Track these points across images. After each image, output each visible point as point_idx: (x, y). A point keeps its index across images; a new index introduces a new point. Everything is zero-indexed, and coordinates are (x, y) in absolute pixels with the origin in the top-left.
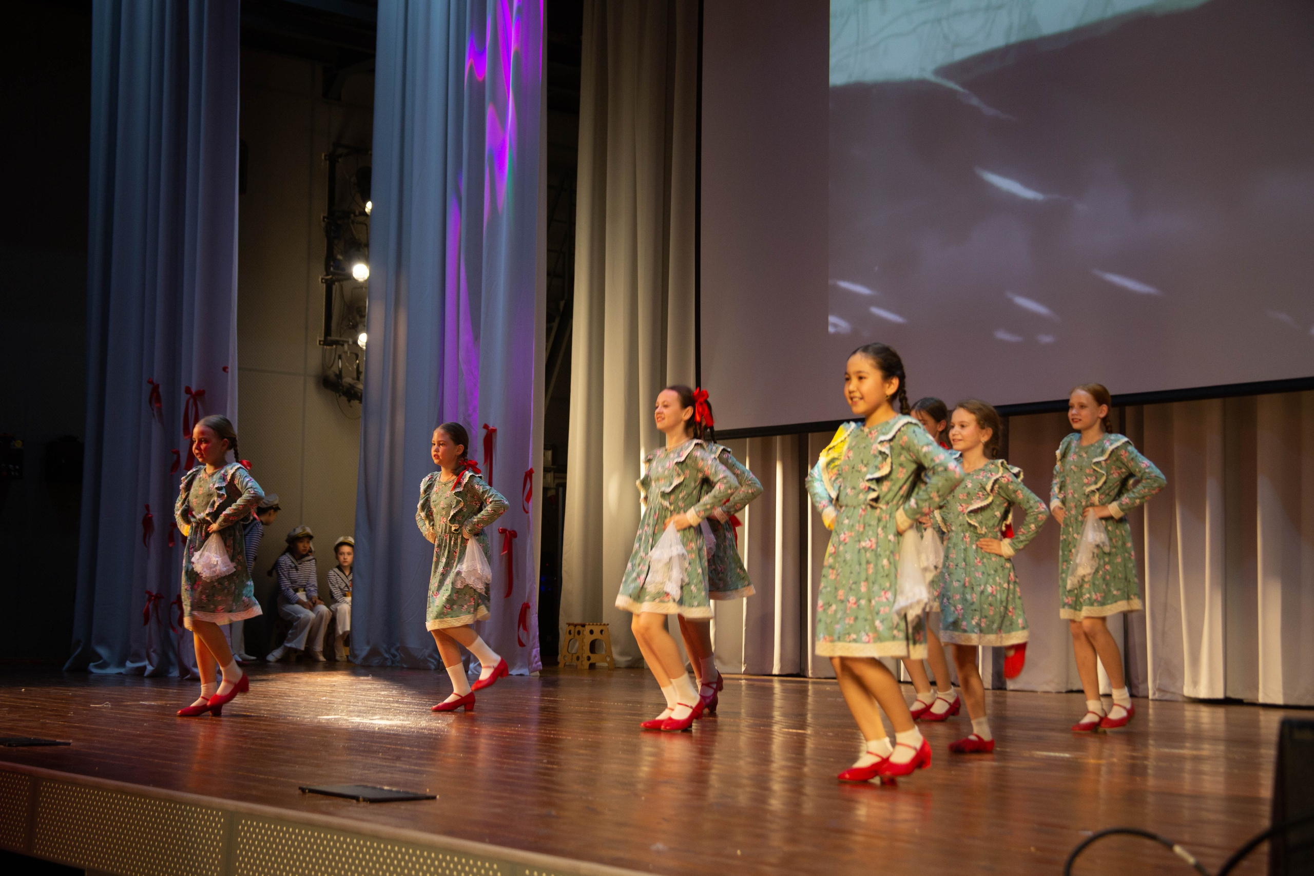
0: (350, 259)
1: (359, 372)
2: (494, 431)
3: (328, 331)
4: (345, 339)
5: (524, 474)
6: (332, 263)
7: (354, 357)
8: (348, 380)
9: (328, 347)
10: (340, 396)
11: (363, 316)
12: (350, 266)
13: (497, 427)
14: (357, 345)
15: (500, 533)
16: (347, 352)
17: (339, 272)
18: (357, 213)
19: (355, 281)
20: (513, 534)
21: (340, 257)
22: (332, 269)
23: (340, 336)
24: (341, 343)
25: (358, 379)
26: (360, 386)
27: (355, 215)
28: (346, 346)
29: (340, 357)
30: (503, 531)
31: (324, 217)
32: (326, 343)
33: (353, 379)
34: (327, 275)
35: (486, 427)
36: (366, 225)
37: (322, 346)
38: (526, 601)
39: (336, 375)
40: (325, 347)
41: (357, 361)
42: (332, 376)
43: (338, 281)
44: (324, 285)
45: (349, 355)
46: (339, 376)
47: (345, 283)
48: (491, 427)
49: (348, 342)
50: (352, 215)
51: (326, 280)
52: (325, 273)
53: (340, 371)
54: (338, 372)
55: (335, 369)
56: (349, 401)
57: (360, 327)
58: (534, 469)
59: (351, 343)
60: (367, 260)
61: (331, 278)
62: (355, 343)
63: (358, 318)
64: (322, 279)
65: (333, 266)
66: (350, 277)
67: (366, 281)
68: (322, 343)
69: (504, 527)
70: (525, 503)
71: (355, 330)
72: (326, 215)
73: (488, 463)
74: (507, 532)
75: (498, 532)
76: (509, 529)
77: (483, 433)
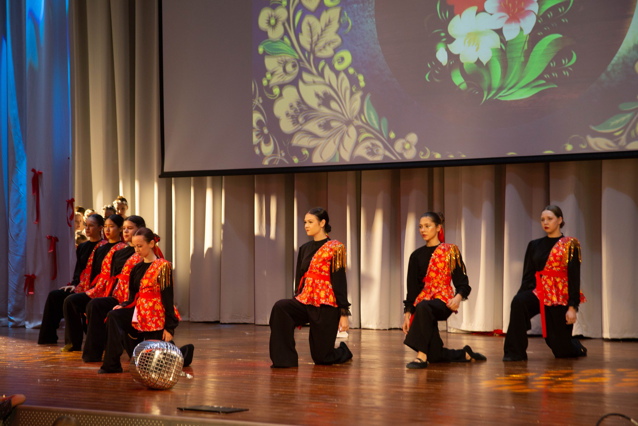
2: (41, 173)
5: (67, 202)
13: (41, 170)
20: (56, 239)
30: (50, 238)
35: (33, 170)
48: (37, 171)
69: (50, 235)
70: (69, 220)
73: (35, 194)
74: (53, 238)
75: (46, 239)
76: (54, 236)
77: (32, 174)
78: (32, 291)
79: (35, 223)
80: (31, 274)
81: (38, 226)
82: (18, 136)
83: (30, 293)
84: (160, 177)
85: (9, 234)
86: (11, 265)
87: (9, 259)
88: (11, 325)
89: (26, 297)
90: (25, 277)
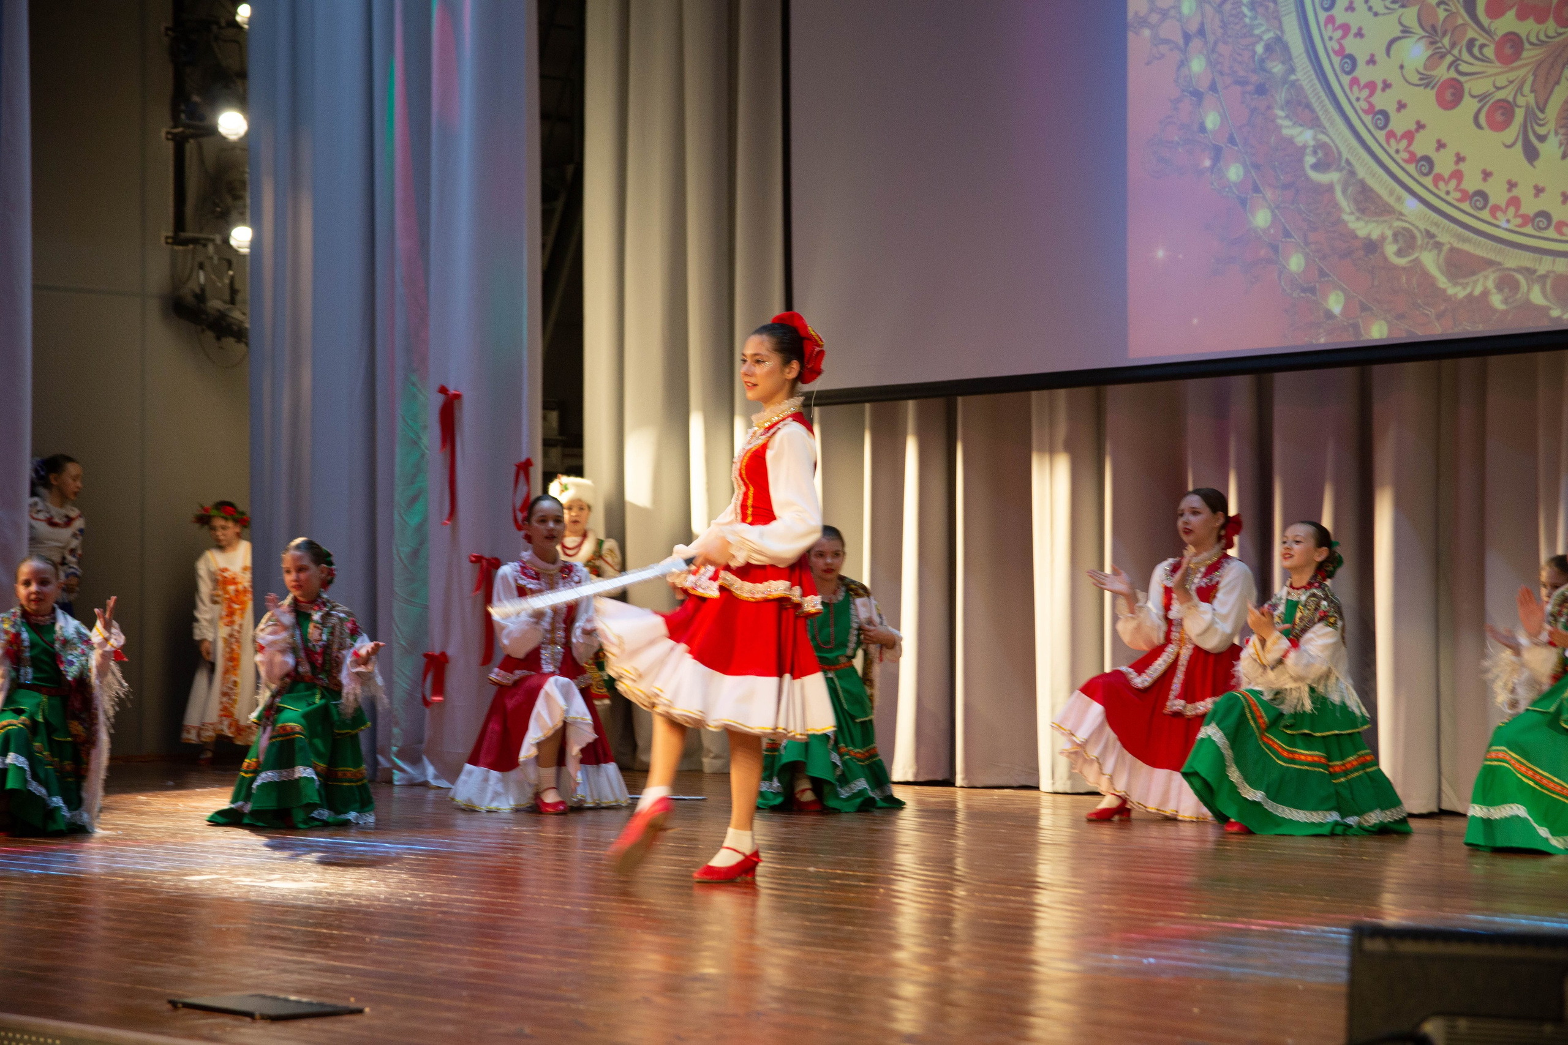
0: (215, 103)
1: (234, 291)
2: (458, 396)
3: (179, 223)
4: (212, 237)
5: (515, 467)
6: (183, 107)
7: (225, 263)
8: (215, 304)
9: (181, 248)
10: (203, 331)
11: (238, 197)
12: (215, 112)
13: (462, 390)
14: (230, 247)
15: (472, 562)
16: (211, 258)
17: (197, 123)
18: (223, 23)
19: (223, 138)
20: (492, 563)
21: (196, 98)
22: (183, 116)
23: (201, 230)
24: (203, 242)
25: (233, 302)
26: (236, 315)
27: (220, 27)
28: (211, 248)
29: (201, 266)
30: (477, 559)
31: (167, 29)
32: (177, 240)
33: (225, 302)
34: (175, 127)
35: (443, 390)
36: (237, 42)
37: (169, 246)
39: (196, 296)
40: (176, 247)
41: (231, 273)
42: (190, 299)
43: (194, 136)
44: (171, 145)
45: (216, 260)
46: (201, 297)
47: (206, 141)
48: (452, 391)
49: (213, 240)
50: (214, 28)
51: (175, 135)
52: (171, 123)
53: (203, 289)
54: (198, 291)
55: (192, 286)
56: (218, 338)
57: (234, 215)
59: (218, 239)
60: (242, 103)
61: (183, 132)
62: (226, 241)
63: (229, 200)
64: (168, 133)
65: (183, 111)
66: (213, 131)
67: (241, 139)
68: (170, 241)
69: (476, 553)
71: (224, 220)
72: (170, 24)
73: (447, 448)
74: (483, 561)
75: (469, 561)
76: (486, 555)
77: (440, 399)
78: (440, 693)
79: (446, 524)
80: (437, 652)
81: (454, 530)
83: (436, 698)
85: (395, 551)
86: (398, 628)
87: (396, 613)
88: (398, 781)
89: (427, 711)
90: (424, 660)
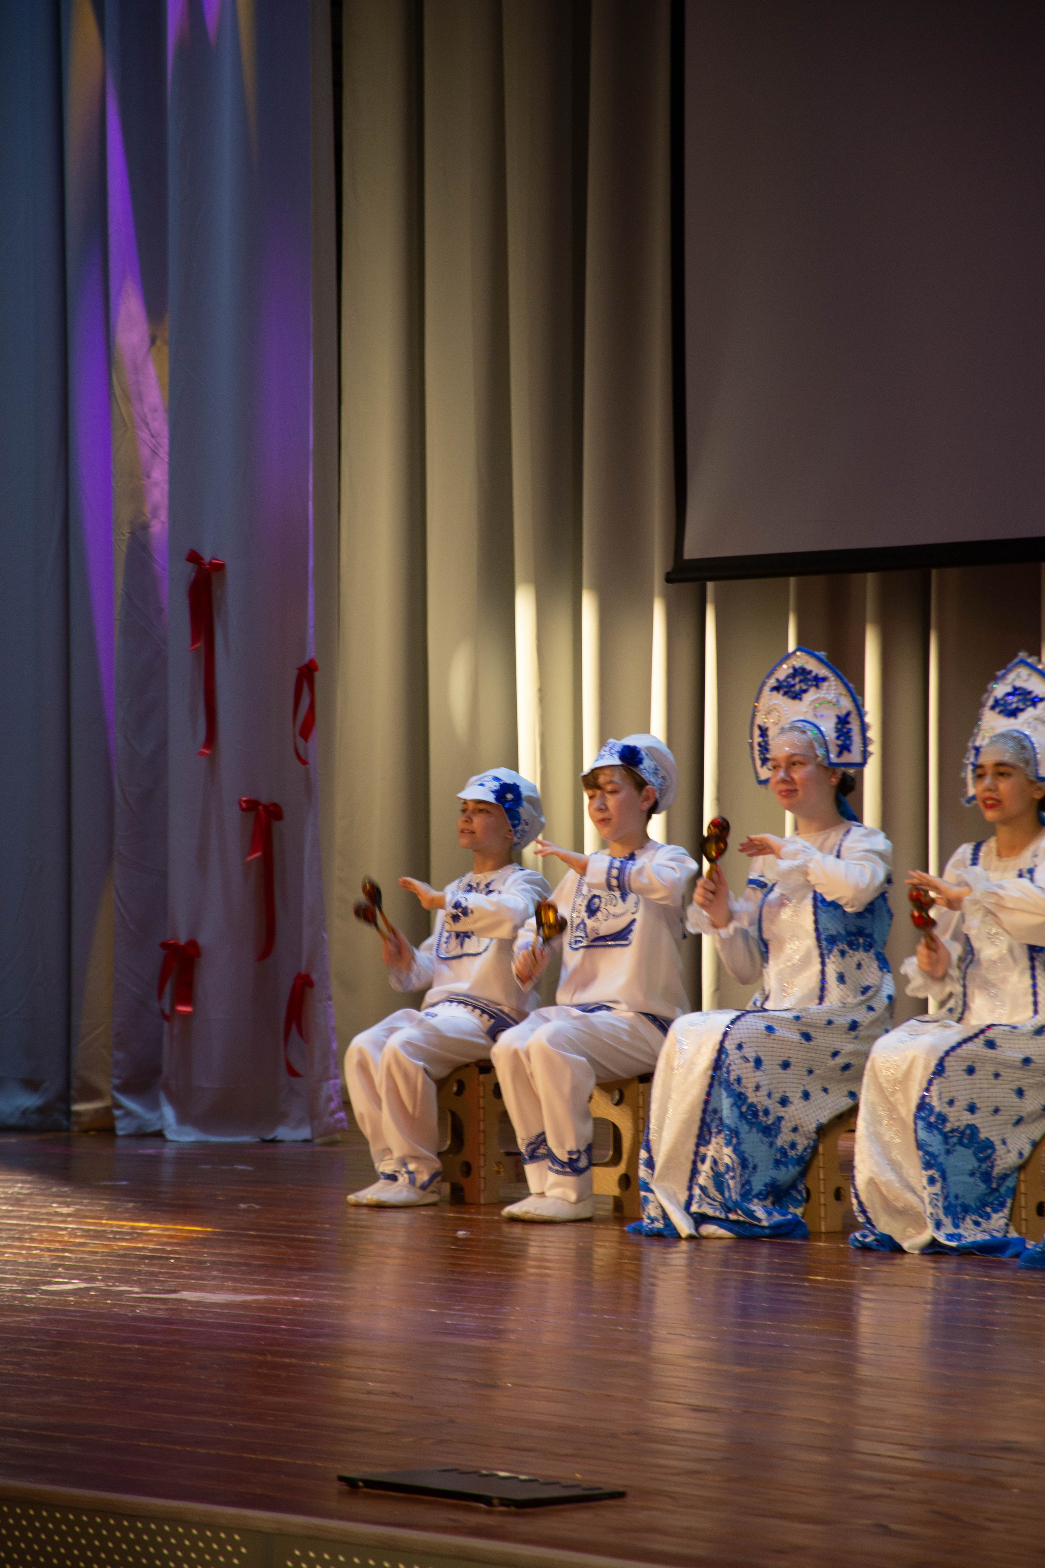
2: (220, 567)
5: (296, 672)
13: (224, 557)
15: (242, 809)
20: (274, 812)
30: (251, 806)
35: (194, 557)
38: (303, 970)
48: (207, 558)
58: (319, 663)
69: (252, 797)
70: (300, 740)
73: (200, 644)
74: (261, 808)
75: (238, 808)
76: (264, 800)
77: (187, 571)
78: (188, 1001)
79: (202, 753)
80: (182, 940)
81: (213, 762)
82: (149, 430)
83: (181, 1008)
84: (669, 578)
85: (118, 792)
86: (124, 905)
87: (119, 885)
88: (122, 1129)
89: (166, 1025)
90: (160, 953)
